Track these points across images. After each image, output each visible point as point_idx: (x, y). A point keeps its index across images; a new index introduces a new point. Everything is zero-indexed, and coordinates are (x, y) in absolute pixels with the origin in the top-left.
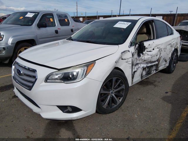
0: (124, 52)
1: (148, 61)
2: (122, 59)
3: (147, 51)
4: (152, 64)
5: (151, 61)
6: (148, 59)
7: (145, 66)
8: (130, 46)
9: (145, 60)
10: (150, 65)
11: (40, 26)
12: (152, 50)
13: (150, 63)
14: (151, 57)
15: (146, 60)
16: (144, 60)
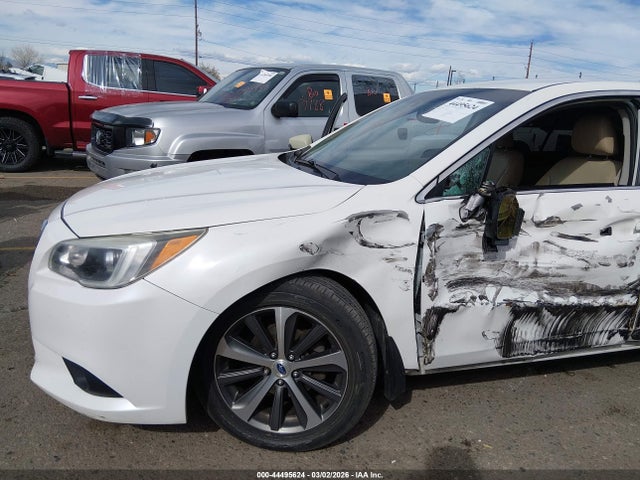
0: (371, 215)
1: (560, 280)
2: (364, 243)
3: (562, 236)
4: (586, 301)
5: (584, 285)
6: (561, 272)
7: (531, 298)
8: (422, 197)
9: (535, 274)
10: (573, 300)
11: (281, 111)
12: (595, 235)
13: (579, 295)
14: (584, 264)
15: (547, 275)
16: (530, 270)
